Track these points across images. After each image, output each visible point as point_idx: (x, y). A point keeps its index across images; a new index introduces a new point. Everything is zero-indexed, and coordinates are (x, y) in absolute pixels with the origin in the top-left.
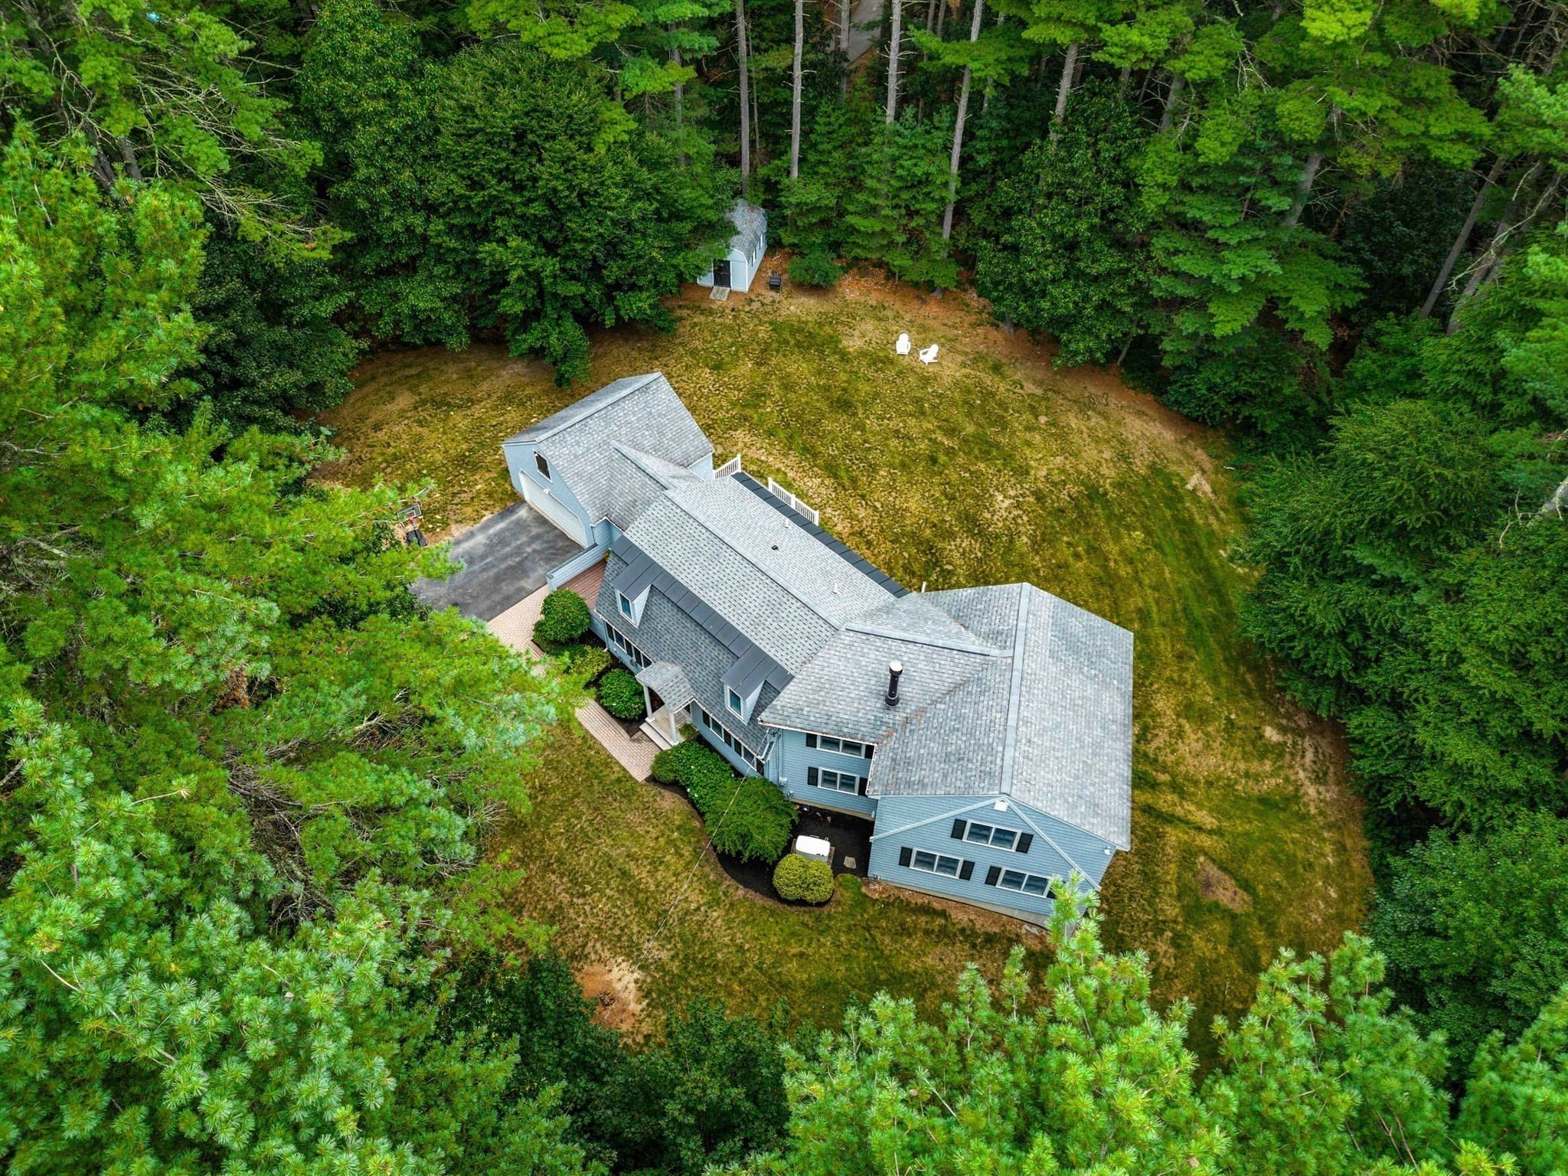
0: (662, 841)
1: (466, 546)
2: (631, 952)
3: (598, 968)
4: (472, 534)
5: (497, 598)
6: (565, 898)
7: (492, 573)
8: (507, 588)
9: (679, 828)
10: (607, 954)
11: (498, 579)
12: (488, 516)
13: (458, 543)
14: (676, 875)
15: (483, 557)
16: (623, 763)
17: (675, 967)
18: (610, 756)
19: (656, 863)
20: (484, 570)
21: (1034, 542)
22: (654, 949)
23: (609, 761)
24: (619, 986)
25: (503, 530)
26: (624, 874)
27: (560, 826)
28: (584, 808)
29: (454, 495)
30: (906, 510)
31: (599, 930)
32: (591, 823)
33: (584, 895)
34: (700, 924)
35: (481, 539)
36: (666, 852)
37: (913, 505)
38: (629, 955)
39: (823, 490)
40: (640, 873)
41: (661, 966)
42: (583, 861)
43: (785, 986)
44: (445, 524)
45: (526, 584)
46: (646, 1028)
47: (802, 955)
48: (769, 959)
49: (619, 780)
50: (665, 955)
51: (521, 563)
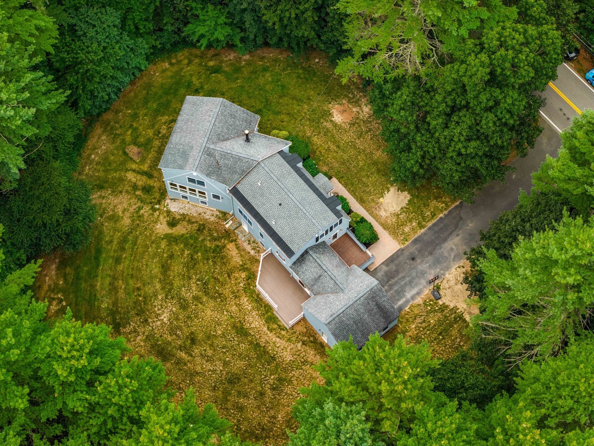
0: (326, 156)
1: (414, 291)
2: (335, 125)
3: (346, 121)
4: (413, 298)
5: (396, 262)
6: (357, 141)
7: (401, 275)
8: (393, 267)
9: (320, 160)
10: (343, 125)
11: (397, 272)
12: (407, 309)
13: (418, 294)
14: (321, 146)
15: (405, 284)
16: (340, 185)
17: (322, 120)
18: (345, 187)
19: (328, 150)
20: (404, 277)
21: (156, 296)
22: (329, 125)
23: (345, 185)
24: (339, 115)
25: (399, 300)
26: (338, 147)
27: (361, 163)
28: (353, 169)
29: (424, 321)
30: (212, 311)
31: (346, 131)
32: (350, 164)
33: (351, 142)
34: (313, 131)
35: (408, 295)
36: (325, 153)
37: (209, 313)
38: (336, 124)
39: (251, 319)
40: (333, 147)
41: (327, 121)
42: (353, 152)
43: (288, 114)
44: (425, 303)
45: (385, 268)
46: (331, 105)
47: (282, 122)
48: (293, 121)
49: (342, 177)
50: (325, 124)
51: (389, 280)
